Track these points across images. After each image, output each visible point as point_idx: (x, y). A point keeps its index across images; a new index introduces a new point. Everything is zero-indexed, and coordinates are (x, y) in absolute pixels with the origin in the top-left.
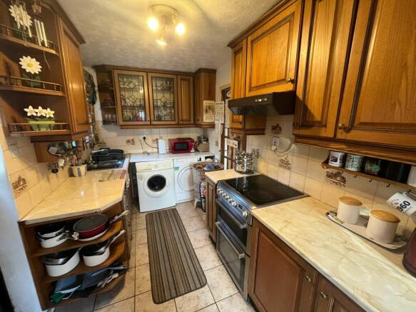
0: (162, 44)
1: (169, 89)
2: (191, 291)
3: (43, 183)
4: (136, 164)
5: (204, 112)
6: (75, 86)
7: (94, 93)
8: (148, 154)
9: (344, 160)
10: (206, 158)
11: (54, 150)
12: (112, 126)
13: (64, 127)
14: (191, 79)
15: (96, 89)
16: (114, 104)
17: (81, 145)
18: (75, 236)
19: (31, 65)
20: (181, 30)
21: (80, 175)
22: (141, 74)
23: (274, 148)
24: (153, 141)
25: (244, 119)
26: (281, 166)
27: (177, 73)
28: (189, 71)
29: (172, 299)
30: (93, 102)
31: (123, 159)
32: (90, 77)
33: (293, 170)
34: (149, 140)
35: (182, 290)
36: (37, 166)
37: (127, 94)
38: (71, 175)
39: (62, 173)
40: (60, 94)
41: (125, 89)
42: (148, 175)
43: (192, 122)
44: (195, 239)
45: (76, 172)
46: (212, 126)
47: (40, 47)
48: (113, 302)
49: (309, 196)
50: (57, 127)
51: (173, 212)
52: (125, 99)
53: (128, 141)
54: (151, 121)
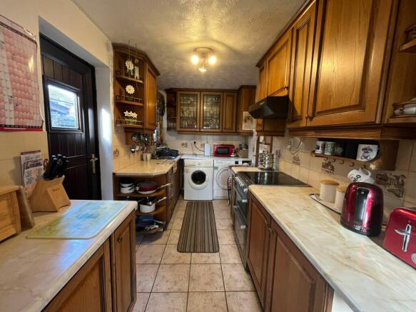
0: (203, 70)
1: (217, 104)
2: (205, 252)
3: (127, 157)
4: (185, 160)
5: (243, 122)
6: (150, 104)
7: (164, 108)
8: (196, 155)
9: (324, 147)
10: (243, 162)
11: (135, 138)
12: (172, 132)
13: (141, 124)
14: (236, 95)
15: (166, 105)
16: (175, 115)
17: (150, 141)
18: (137, 188)
19: (130, 89)
20: (213, 61)
21: (147, 160)
22: (196, 93)
23: (289, 147)
24: (202, 145)
25: (264, 122)
26: (294, 162)
27: (223, 91)
28: (233, 88)
29: (190, 252)
30: (162, 115)
31: (177, 155)
32: (162, 97)
33: (301, 165)
34: (198, 145)
35: (199, 249)
36: (125, 146)
37: (185, 108)
38: (142, 160)
39: (137, 156)
40: (141, 105)
41: (184, 105)
42: (192, 170)
43: (234, 131)
44: (220, 224)
45: (144, 158)
46: (251, 134)
47: (135, 80)
48: (152, 243)
49: (310, 186)
50: (138, 123)
51: (208, 205)
52: (183, 112)
53: (183, 144)
54: (200, 128)
